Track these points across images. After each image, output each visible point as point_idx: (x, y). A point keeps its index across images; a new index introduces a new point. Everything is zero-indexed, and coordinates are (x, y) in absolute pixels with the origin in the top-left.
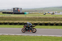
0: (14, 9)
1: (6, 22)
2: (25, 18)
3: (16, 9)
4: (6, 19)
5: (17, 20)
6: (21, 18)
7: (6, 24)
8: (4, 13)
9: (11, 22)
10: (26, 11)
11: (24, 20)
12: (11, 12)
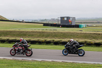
0: (62, 18)
1: (48, 39)
2: (81, 33)
3: (66, 19)
4: (48, 35)
5: (66, 37)
6: (73, 33)
7: (48, 43)
8: (45, 25)
9: (56, 40)
10: (81, 23)
11: (78, 38)
12: (57, 23)
